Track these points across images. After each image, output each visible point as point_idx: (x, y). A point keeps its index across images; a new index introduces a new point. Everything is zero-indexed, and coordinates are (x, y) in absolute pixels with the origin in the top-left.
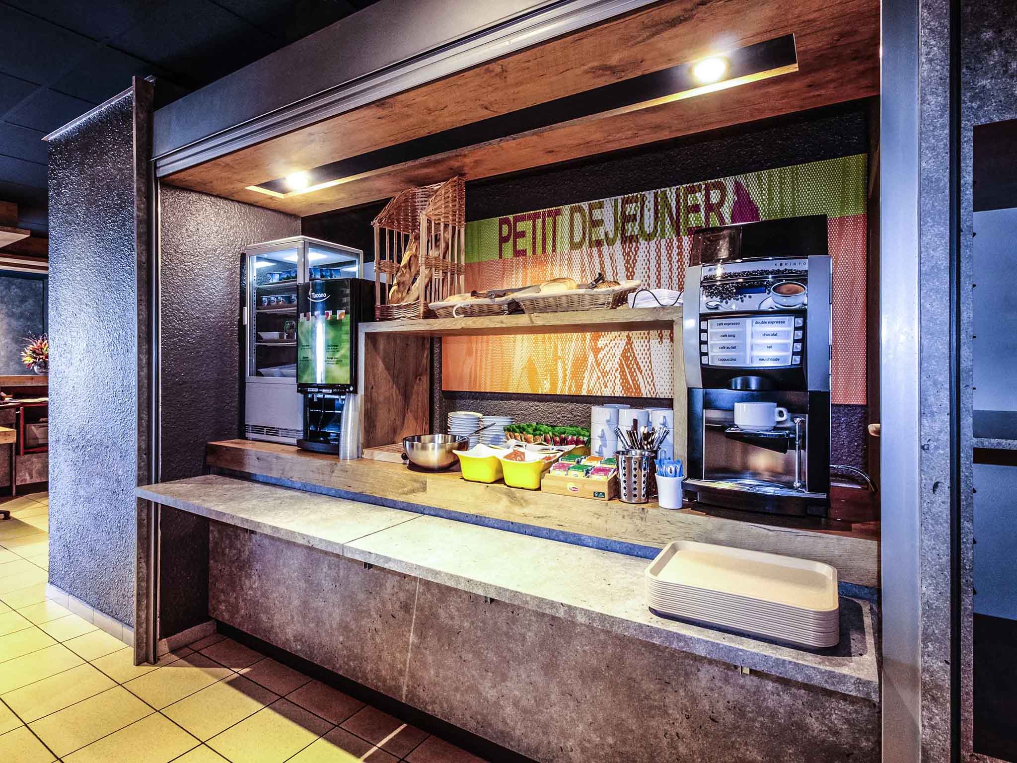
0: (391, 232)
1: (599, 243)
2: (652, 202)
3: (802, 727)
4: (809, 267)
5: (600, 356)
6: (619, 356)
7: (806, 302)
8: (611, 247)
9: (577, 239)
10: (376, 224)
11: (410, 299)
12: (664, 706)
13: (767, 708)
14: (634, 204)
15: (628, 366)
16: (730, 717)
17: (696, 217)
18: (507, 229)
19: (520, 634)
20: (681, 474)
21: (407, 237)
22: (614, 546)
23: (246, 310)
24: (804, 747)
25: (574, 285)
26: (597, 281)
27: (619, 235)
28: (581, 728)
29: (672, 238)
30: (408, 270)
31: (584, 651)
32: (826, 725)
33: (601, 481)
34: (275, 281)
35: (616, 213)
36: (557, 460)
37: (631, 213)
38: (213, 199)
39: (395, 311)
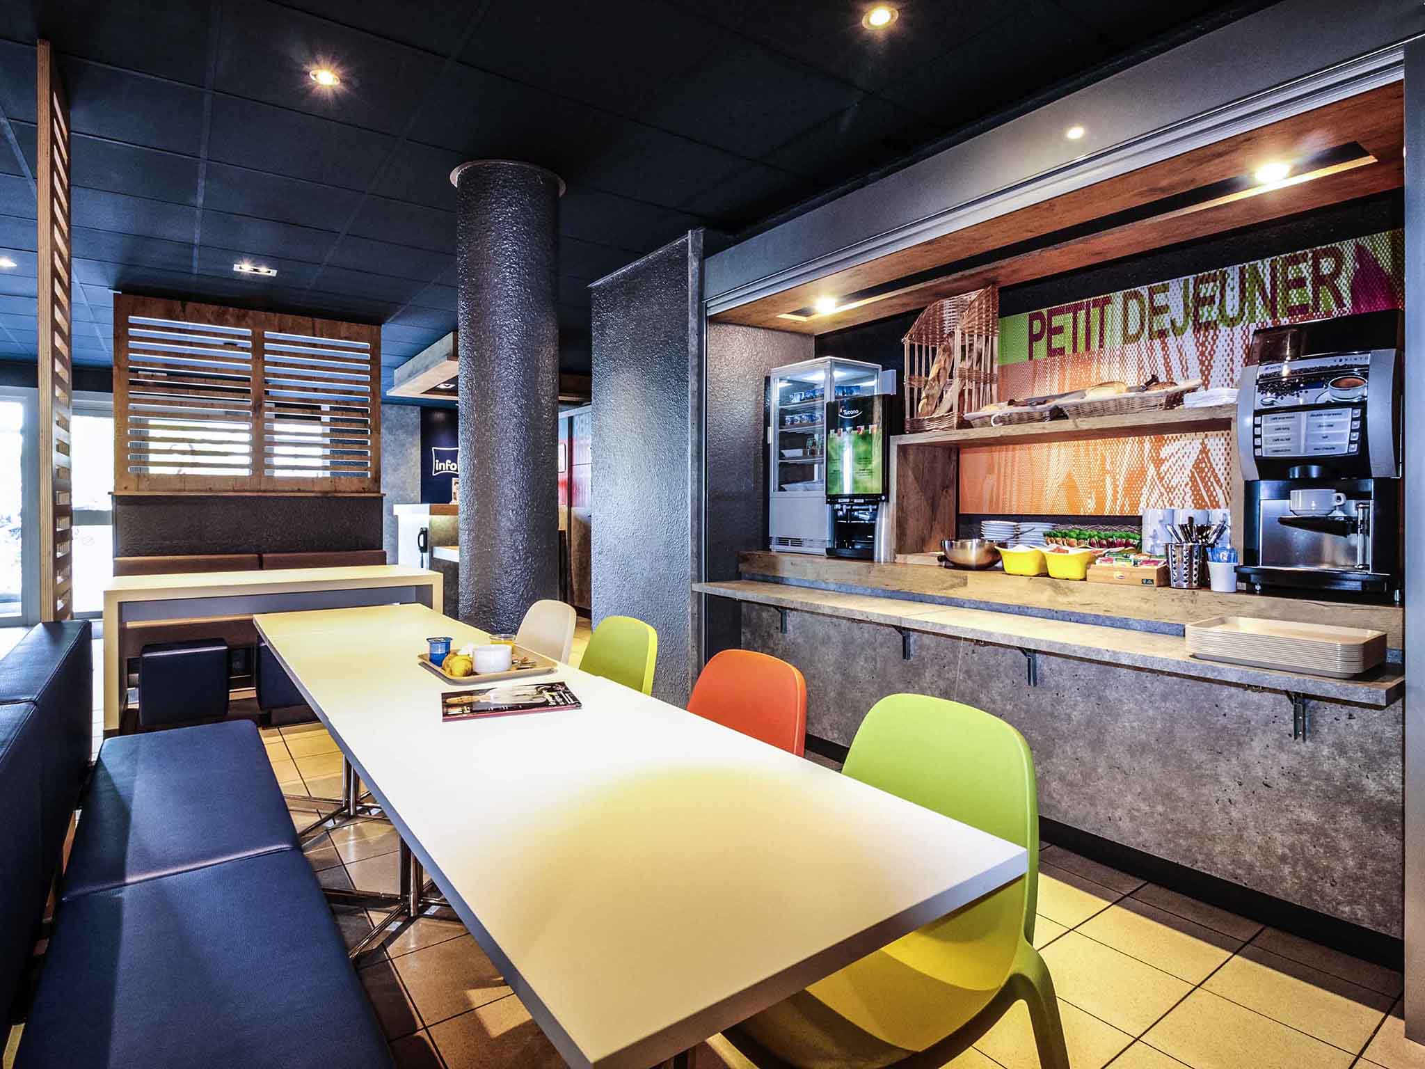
0: (920, 347)
1: (1162, 334)
2: (1237, 279)
3: (1359, 789)
4: (1371, 361)
5: (1164, 468)
6: (1191, 467)
7: (1365, 395)
8: (1179, 338)
9: (1133, 330)
10: (906, 341)
11: (942, 411)
12: (1216, 774)
13: (1323, 771)
14: (1212, 284)
15: (1202, 479)
16: (1284, 783)
17: (1300, 294)
18: (1039, 325)
19: (1065, 714)
20: (1235, 560)
21: (934, 350)
22: (1163, 628)
23: (771, 430)
24: (1361, 807)
25: (1124, 388)
26: (1148, 384)
27: (1191, 323)
28: (1129, 798)
29: (1265, 321)
30: (937, 383)
31: (1132, 727)
32: (1383, 785)
33: (1151, 571)
34: (796, 402)
35: (1186, 296)
36: (1104, 556)
37: (1208, 295)
38: (744, 329)
39: (926, 423)
